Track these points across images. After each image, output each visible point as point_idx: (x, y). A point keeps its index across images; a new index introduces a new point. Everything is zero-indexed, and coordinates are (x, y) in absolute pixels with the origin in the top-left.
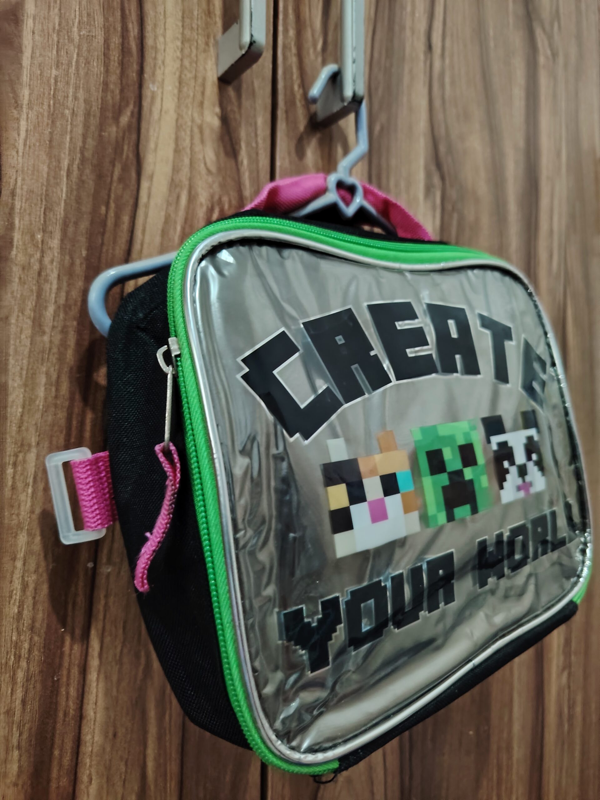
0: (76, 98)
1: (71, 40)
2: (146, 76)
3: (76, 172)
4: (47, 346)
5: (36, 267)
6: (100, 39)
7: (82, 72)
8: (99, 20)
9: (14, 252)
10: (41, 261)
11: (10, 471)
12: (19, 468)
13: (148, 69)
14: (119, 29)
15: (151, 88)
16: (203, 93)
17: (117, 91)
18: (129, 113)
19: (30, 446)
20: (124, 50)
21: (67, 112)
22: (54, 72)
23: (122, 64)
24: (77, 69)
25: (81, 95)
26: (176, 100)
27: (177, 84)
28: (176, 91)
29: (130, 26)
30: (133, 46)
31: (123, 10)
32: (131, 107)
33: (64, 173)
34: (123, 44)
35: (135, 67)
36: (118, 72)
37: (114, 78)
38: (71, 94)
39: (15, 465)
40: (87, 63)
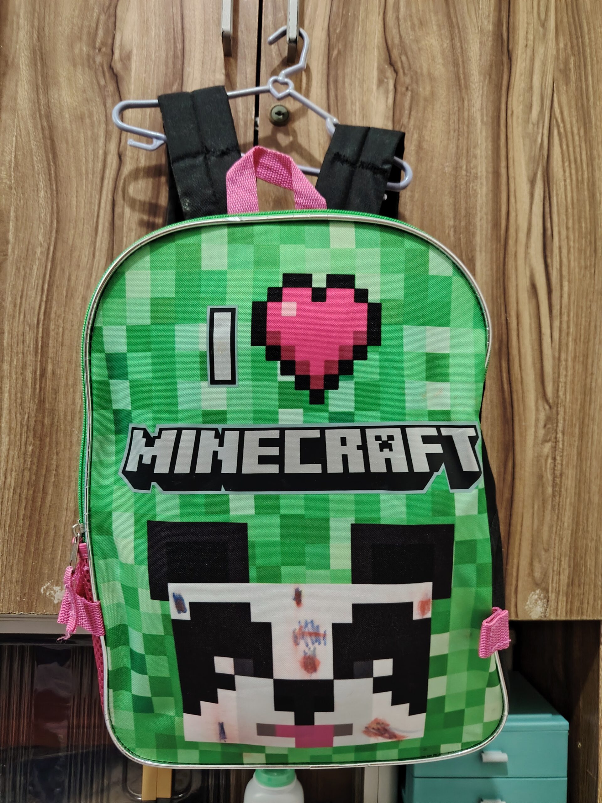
0: (153, 84)
1: (151, 60)
2: (185, 65)
3: (153, 115)
4: (140, 189)
5: (136, 157)
6: (164, 55)
7: (156, 72)
8: (164, 47)
9: (127, 152)
10: (138, 155)
11: (125, 239)
12: (128, 238)
13: (186, 62)
14: (173, 48)
15: (187, 69)
16: (215, 65)
17: (171, 76)
18: (177, 84)
19: (132, 230)
20: (175, 56)
21: (149, 91)
22: (144, 75)
23: (174, 64)
24: (154, 71)
25: (155, 82)
26: (200, 72)
27: (201, 64)
28: (201, 68)
29: (178, 45)
30: (179, 53)
31: (174, 38)
32: (178, 81)
33: (148, 117)
34: (174, 54)
35: (180, 62)
36: (172, 67)
37: (170, 70)
38: (151, 83)
39: (127, 237)
40: (158, 67)
